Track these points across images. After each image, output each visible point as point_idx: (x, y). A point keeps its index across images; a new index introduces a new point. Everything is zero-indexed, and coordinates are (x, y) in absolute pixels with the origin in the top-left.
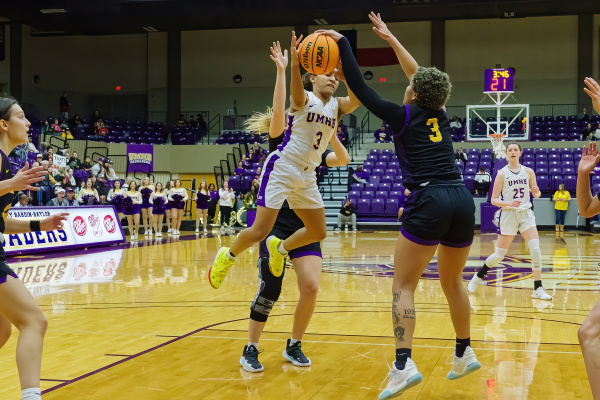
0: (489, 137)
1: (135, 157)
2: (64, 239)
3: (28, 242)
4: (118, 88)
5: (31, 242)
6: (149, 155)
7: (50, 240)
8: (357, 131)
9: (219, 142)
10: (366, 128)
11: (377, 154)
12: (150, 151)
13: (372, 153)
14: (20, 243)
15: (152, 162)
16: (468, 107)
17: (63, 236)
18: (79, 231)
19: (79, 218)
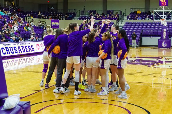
0: (160, 20)
1: (54, 24)
2: (34, 51)
3: (24, 52)
4: (48, 2)
5: (25, 52)
6: (58, 23)
7: (30, 51)
8: (122, 16)
9: (79, 19)
10: (125, 15)
11: (128, 23)
12: (58, 22)
13: (126, 23)
14: (22, 52)
15: (59, 25)
16: (154, 11)
17: (33, 50)
18: (38, 48)
19: (38, 44)
